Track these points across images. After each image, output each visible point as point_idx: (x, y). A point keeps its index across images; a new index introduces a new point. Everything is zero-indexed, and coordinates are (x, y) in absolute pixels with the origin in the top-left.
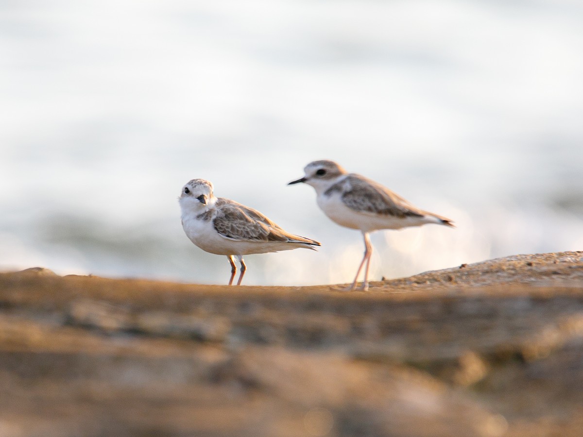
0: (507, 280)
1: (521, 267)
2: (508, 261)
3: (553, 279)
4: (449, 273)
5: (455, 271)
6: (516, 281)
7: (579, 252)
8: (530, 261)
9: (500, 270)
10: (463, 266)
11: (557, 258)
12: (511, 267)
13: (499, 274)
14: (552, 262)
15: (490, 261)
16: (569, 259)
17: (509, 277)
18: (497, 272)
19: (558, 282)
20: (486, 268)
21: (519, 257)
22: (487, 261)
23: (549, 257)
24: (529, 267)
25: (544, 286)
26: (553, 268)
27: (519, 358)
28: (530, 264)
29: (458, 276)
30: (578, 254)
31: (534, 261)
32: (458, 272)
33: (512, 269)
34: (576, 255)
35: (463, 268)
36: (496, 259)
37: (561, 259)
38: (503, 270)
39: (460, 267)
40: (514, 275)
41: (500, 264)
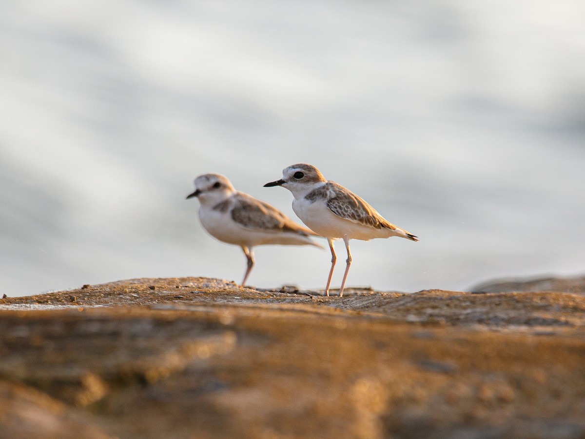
0: (130, 302)
1: (143, 290)
2: (131, 283)
3: (175, 303)
4: (71, 293)
5: (76, 292)
6: (139, 304)
7: (201, 278)
8: (152, 285)
9: (122, 292)
10: (85, 287)
11: (180, 283)
12: (134, 290)
13: (121, 296)
14: (175, 287)
15: (113, 283)
16: (192, 284)
17: (131, 300)
18: (120, 294)
19: (181, 306)
20: (108, 290)
21: (142, 281)
22: (110, 283)
23: (171, 281)
24: (152, 291)
25: (167, 310)
26: (175, 293)
27: (141, 380)
28: (152, 288)
29: (79, 297)
30: (201, 280)
31: (156, 285)
32: (81, 292)
33: (134, 292)
34: (198, 280)
35: (85, 289)
36: (119, 281)
37: (184, 284)
38: (126, 293)
39: (83, 288)
40: (136, 298)
41: (122, 287)
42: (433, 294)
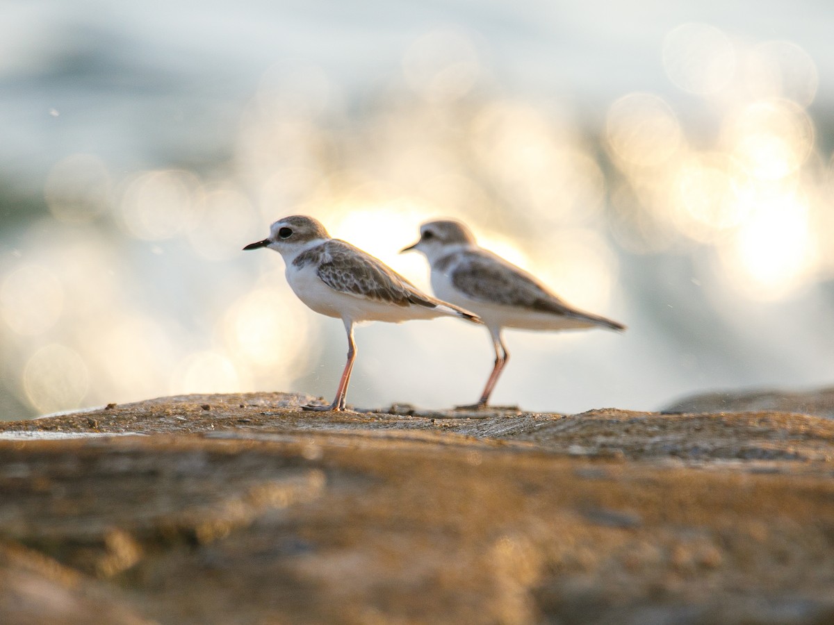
0: (174, 428)
1: (193, 411)
2: (176, 402)
3: (239, 429)
4: (90, 415)
5: (98, 414)
6: (186, 432)
7: (276, 393)
8: (206, 403)
9: (163, 414)
10: (110, 406)
11: (245, 400)
12: (179, 411)
13: (162, 419)
14: (238, 406)
15: (150, 401)
16: (262, 402)
17: (176, 425)
18: (159, 417)
19: (246, 434)
20: (143, 410)
21: (191, 398)
22: (146, 401)
23: (233, 398)
24: (205, 412)
25: (226, 439)
26: (239, 415)
27: (190, 539)
28: (206, 408)
29: (103, 421)
30: (276, 396)
31: (211, 403)
32: (104, 414)
33: (180, 414)
34: (272, 397)
35: (111, 409)
36: (158, 399)
37: (251, 402)
38: (168, 415)
39: (107, 409)
40: (183, 422)
41: (163, 406)
42: (606, 415)
